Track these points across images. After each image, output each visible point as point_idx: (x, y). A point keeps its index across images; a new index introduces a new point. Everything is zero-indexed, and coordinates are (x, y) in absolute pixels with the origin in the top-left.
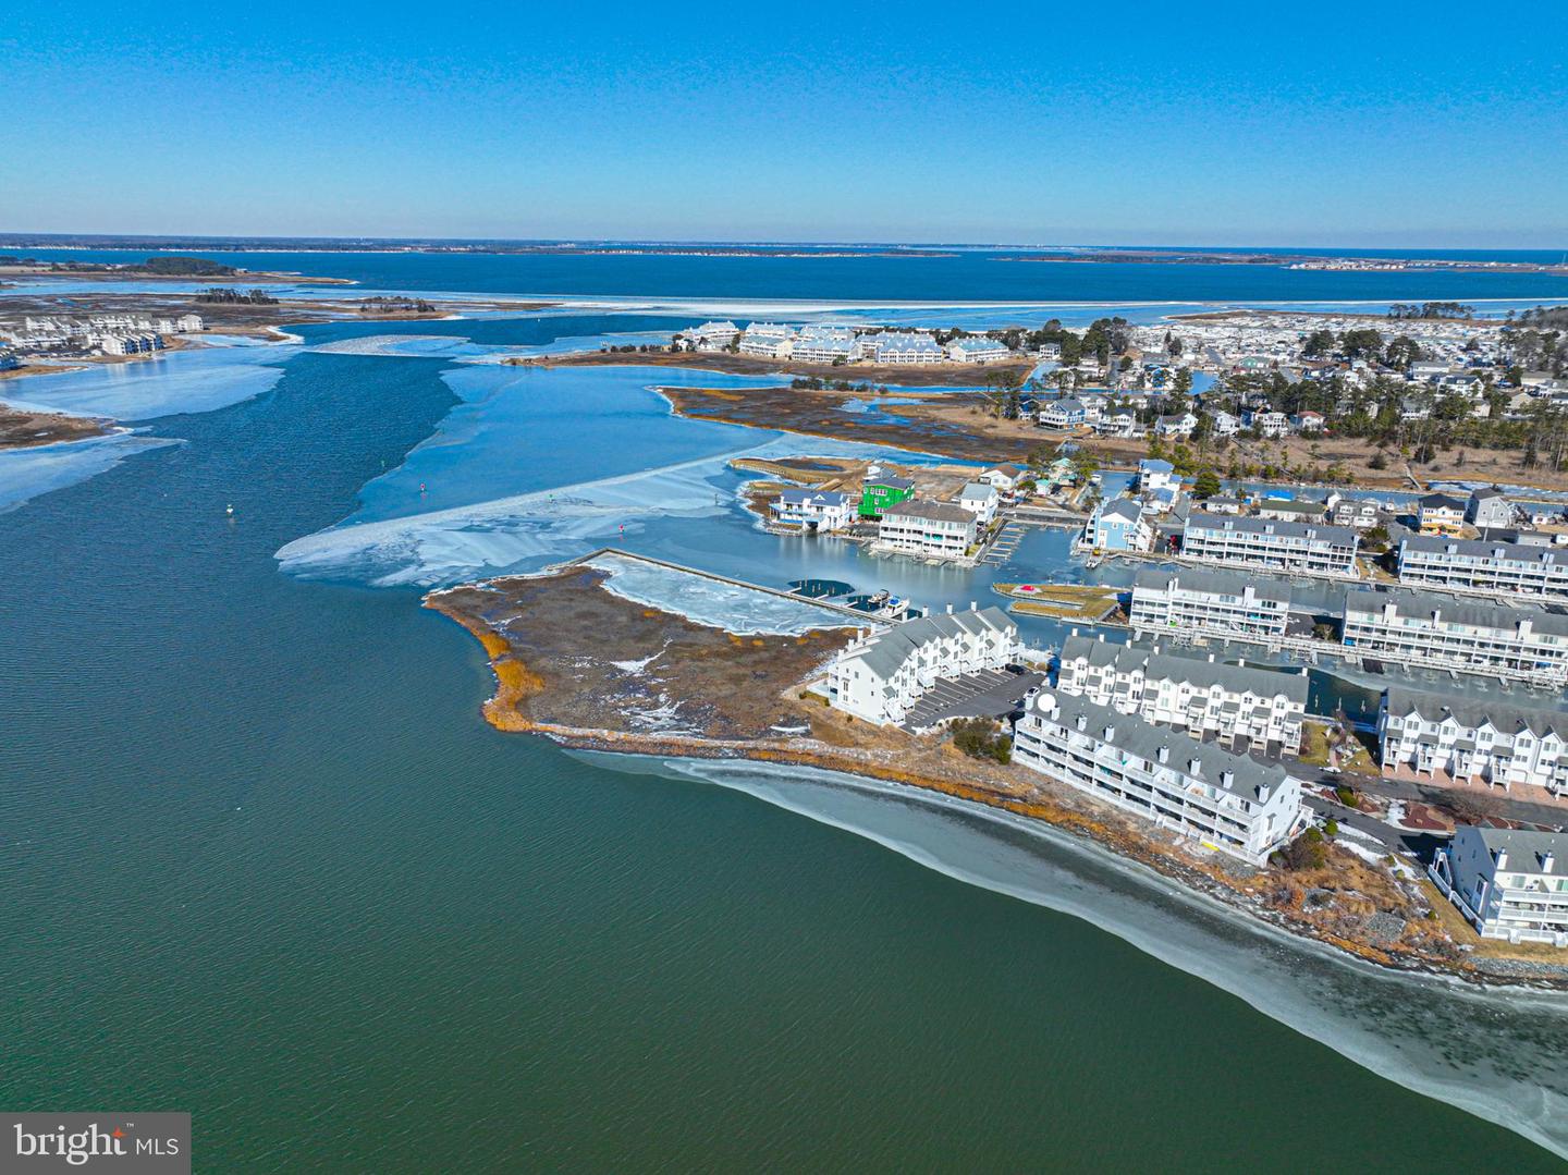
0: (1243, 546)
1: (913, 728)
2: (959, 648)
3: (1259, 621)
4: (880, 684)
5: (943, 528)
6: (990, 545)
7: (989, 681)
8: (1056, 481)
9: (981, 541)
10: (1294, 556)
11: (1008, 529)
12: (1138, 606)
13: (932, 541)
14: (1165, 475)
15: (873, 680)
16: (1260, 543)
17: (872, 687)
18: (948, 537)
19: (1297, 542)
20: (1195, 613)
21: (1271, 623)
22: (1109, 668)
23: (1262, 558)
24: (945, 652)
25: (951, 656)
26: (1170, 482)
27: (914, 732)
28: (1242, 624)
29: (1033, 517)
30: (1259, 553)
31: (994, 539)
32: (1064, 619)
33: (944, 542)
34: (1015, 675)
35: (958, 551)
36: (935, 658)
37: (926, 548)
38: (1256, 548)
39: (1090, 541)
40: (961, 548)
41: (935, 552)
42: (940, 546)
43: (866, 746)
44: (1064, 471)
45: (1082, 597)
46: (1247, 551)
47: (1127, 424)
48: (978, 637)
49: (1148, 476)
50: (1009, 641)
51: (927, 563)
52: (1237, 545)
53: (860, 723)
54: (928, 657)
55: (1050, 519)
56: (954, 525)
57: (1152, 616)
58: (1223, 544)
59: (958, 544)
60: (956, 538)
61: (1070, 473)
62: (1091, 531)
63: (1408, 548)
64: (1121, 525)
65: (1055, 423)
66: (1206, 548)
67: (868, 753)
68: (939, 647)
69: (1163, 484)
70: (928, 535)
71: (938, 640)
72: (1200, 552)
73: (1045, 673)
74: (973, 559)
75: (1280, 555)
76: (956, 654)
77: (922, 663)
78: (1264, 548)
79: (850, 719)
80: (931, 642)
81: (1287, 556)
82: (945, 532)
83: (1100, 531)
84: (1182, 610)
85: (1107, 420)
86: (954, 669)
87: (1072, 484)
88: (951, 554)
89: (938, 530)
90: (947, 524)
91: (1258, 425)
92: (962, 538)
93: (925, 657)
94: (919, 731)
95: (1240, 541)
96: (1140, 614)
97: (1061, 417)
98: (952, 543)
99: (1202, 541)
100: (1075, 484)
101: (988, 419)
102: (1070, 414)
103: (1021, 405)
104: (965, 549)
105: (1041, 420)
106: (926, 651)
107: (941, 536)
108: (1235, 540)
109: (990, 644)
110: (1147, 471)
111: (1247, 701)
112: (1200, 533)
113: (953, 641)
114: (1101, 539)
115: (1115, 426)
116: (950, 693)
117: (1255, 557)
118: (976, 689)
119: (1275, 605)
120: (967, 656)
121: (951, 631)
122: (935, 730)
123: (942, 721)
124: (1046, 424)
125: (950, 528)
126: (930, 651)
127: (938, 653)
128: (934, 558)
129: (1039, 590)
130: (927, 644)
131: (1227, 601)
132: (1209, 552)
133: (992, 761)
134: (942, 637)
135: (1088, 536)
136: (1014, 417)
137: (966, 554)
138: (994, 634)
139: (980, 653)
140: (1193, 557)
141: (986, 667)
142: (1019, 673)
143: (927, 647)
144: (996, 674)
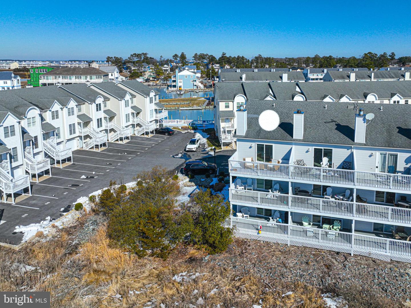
1: (19, 229)
7: (141, 144)
8: (146, 78)
34: (166, 137)
36: (72, 126)
39: (175, 87)
44: (149, 74)
47: (167, 69)
48: (123, 101)
50: (153, 107)
54: (60, 125)
56: (94, 77)
63: (310, 73)
64: (189, 76)
68: (77, 113)
71: (73, 104)
73: (193, 131)
76: (99, 121)
83: (179, 80)
86: (100, 139)
87: (154, 79)
89: (83, 81)
90: (88, 76)
94: (32, 230)
103: (123, 68)
114: (180, 84)
116: (97, 162)
120: (113, 124)
125: (91, 79)
126: (62, 117)
127: (75, 120)
138: (138, 100)
139: (128, 120)
141: (136, 135)
142: (170, 134)
143: (57, 111)
144: (148, 138)
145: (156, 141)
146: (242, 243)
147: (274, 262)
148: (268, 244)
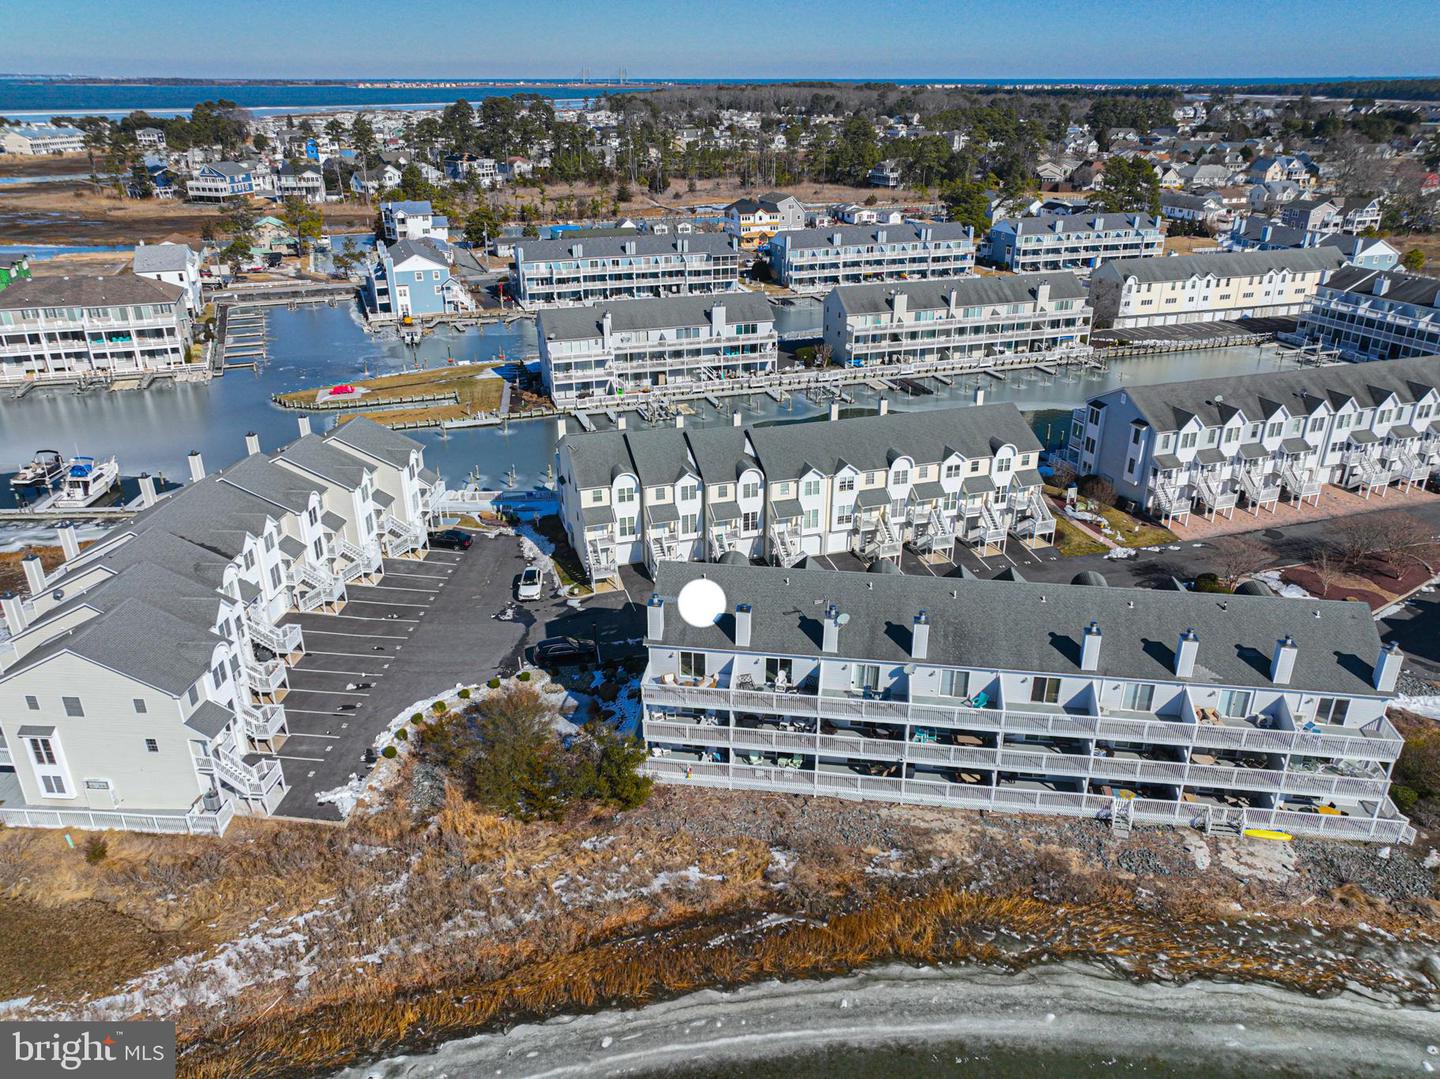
0: (602, 278)
1: (323, 797)
2: (320, 529)
3: (740, 359)
4: (170, 711)
5: (125, 317)
6: (222, 342)
7: (413, 584)
8: (267, 250)
9: (202, 337)
10: (669, 281)
11: (234, 316)
12: (560, 375)
13: (107, 347)
14: (425, 218)
15: (140, 706)
16: (622, 269)
17: (145, 725)
18: (141, 333)
19: (667, 260)
20: (649, 366)
21: (754, 358)
22: (689, 481)
23: (629, 291)
24: (293, 548)
25: (310, 552)
26: (434, 227)
27: (331, 811)
28: (717, 368)
29: (266, 296)
30: (625, 284)
31: (222, 331)
32: (448, 424)
33: (136, 345)
34: (457, 553)
35: (173, 357)
36: (275, 571)
37: (102, 363)
38: (618, 277)
39: (386, 308)
40: (175, 350)
41: (122, 367)
42: (129, 355)
43: (198, 940)
44: (275, 233)
45: (446, 386)
46: (610, 284)
47: (316, 184)
48: (358, 491)
49: (403, 221)
50: (417, 483)
51: (116, 387)
52: (593, 278)
53: (135, 852)
54: (259, 575)
55: (295, 294)
56: (147, 309)
57: (586, 385)
58: (577, 279)
59: (167, 343)
60: (158, 333)
61: (283, 234)
62: (383, 292)
64: (428, 273)
65: (214, 194)
66: (556, 289)
67: (219, 963)
68: (277, 540)
69: (426, 231)
70: (96, 337)
71: (270, 526)
72: (549, 297)
73: (511, 531)
74: (206, 364)
75: (652, 282)
76: (318, 544)
77: (251, 593)
78: (629, 276)
79: (95, 849)
80: (257, 534)
81: (661, 282)
82: (132, 324)
83: (397, 289)
84: (629, 368)
85: (289, 181)
86: (330, 583)
87: (292, 251)
88: (158, 365)
89: (116, 324)
90: (130, 310)
91: (471, 175)
92: (171, 332)
93: (251, 577)
94: (344, 798)
95: (598, 271)
96: (569, 387)
97: (221, 185)
98: (152, 344)
99: (548, 281)
100: (299, 251)
101: (105, 203)
102: (233, 180)
103: (154, 179)
104: (182, 352)
105: (191, 193)
106: (250, 561)
107: (126, 335)
108: (590, 271)
109: (383, 499)
110: (401, 215)
111: (952, 475)
112: (542, 269)
113: (305, 515)
114: (402, 301)
115: (300, 189)
116: (351, 645)
117: (618, 291)
118: (403, 613)
119: (754, 330)
120: (340, 542)
121: (295, 497)
122: (384, 773)
123: (384, 740)
124: (201, 198)
125: (139, 316)
126: (259, 559)
127: (277, 556)
128: (124, 377)
129: (362, 390)
130: (249, 543)
131: (688, 336)
132: (560, 295)
133: (595, 808)
134: (277, 517)
135: (380, 300)
136: (146, 195)
137: (189, 358)
138: (381, 477)
139: (370, 528)
140: (540, 305)
141: (390, 556)
142: (464, 547)
143: (251, 552)
144: (420, 565)
145: (442, 571)
146: (663, 791)
147: (710, 814)
148: (700, 789)
